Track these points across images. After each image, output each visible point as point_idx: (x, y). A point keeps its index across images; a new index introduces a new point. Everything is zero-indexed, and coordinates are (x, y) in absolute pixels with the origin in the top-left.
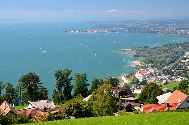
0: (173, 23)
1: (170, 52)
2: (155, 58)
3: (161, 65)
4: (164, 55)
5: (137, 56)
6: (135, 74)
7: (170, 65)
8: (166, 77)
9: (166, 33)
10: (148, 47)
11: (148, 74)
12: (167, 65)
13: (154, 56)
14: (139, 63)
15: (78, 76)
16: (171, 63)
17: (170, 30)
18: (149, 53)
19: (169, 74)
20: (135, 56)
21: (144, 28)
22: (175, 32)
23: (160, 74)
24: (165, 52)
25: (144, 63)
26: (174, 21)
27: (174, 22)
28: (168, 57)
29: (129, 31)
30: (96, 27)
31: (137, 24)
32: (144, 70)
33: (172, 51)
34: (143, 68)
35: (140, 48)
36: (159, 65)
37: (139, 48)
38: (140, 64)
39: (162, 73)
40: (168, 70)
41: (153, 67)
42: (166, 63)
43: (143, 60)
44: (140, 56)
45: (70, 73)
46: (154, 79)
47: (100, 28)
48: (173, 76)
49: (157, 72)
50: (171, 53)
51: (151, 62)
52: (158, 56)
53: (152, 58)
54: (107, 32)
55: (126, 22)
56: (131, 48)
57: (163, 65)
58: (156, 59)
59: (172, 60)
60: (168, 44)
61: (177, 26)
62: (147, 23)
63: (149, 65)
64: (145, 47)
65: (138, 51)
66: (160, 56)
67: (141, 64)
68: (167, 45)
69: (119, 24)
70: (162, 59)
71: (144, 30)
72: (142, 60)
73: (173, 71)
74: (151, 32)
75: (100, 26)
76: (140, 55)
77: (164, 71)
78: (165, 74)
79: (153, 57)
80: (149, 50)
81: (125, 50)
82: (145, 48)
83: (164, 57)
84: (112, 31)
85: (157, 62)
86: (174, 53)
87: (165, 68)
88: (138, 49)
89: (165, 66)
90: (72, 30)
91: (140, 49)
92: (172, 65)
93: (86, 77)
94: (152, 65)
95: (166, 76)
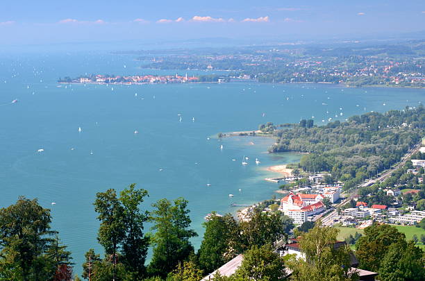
0: (380, 52)
1: (378, 136)
2: (335, 155)
3: (354, 174)
4: (360, 145)
5: (282, 150)
6: (279, 203)
7: (379, 176)
8: (371, 211)
9: (360, 82)
10: (311, 124)
11: (319, 203)
12: (372, 175)
13: (332, 151)
14: (290, 171)
15: (164, 207)
16: (381, 168)
17: (373, 73)
18: (316, 142)
19: (379, 201)
20: (276, 151)
21: (297, 67)
22: (388, 80)
23: (352, 201)
24: (364, 136)
25: (302, 172)
26: (384, 46)
27: (384, 51)
28: (373, 151)
29: (252, 77)
30: (155, 65)
31: (276, 55)
32: (304, 192)
33: (382, 135)
34: (301, 184)
35: (289, 125)
36: (347, 176)
37: (285, 126)
38: (293, 173)
39: (359, 200)
40: (376, 191)
41: (330, 182)
42: (369, 168)
43: (300, 162)
44: (290, 151)
45: (140, 199)
46: (337, 218)
47: (167, 68)
48: (391, 206)
49: (343, 196)
50: (382, 140)
51: (324, 167)
52: (343, 150)
53: (326, 156)
54: (187, 82)
55: (243, 52)
56: (263, 126)
57: (359, 175)
58: (339, 159)
59: (386, 160)
60: (371, 114)
61: (391, 63)
62: (305, 54)
63: (319, 175)
64: (304, 123)
65: (284, 135)
66: (350, 149)
67: (296, 173)
68: (366, 119)
69: (220, 58)
70: (358, 158)
71: (296, 75)
72: (297, 163)
73: (390, 191)
74: (318, 79)
75: (167, 63)
76: (291, 146)
77: (364, 193)
78: (367, 202)
79: (328, 152)
80: (315, 132)
81: (246, 134)
82: (304, 126)
83: (362, 151)
84: (203, 79)
85: (340, 166)
86: (390, 140)
87: (366, 185)
88: (284, 129)
89: (365, 178)
90: (85, 77)
91: (289, 129)
92: (387, 175)
93: (185, 210)
94: (326, 176)
95: (370, 206)
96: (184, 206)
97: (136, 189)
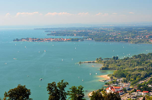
0: (144, 30)
2: (127, 71)
3: (135, 79)
4: (137, 67)
5: (105, 69)
6: (105, 90)
7: (145, 79)
8: (143, 93)
9: (136, 41)
10: (117, 58)
11: (121, 90)
12: (142, 79)
13: (126, 69)
14: (109, 77)
15: (74, 90)
16: (146, 76)
17: (142, 38)
18: (119, 66)
19: (145, 90)
20: (103, 69)
21: (111, 35)
22: (148, 41)
23: (135, 89)
24: (139, 63)
25: (114, 78)
26: (145, 27)
27: (146, 29)
28: (142, 69)
29: (93, 39)
30: (53, 34)
31: (102, 30)
32: (115, 86)
33: (146, 63)
34: (114, 83)
35: (108, 59)
36: (132, 79)
37: (106, 59)
38: (110, 78)
39: (137, 89)
40: (144, 85)
41: (126, 81)
42: (141, 76)
43: (113, 74)
44: (109, 69)
45: (65, 86)
46: (129, 97)
47: (58, 35)
48: (151, 92)
49: (131, 87)
50: (146, 65)
51: (123, 76)
52: (131, 69)
53: (124, 71)
54: (66, 41)
55: (89, 29)
56: (98, 59)
57: (137, 79)
58: (129, 72)
59: (148, 73)
60: (141, 54)
61: (149, 34)
62: (114, 30)
63: (121, 79)
64: (114, 58)
65: (106, 63)
66: (133, 68)
67: (112, 78)
68: (139, 56)
69: (79, 31)
70: (137, 72)
71: (110, 38)
72: (112, 74)
73: (150, 86)
74: (119, 40)
75: (58, 33)
76: (109, 67)
77: (140, 86)
78: (141, 90)
79: (124, 70)
80: (119, 62)
81: (91, 62)
82: (114, 59)
83: (138, 69)
84: (73, 40)
85: (130, 75)
86: (150, 65)
87: (140, 83)
88: (106, 60)
89: (139, 80)
90: (24, 39)
91: (108, 60)
92: (149, 79)
93: (82, 91)
94: (124, 80)
95: (142, 92)
96: (82, 89)
97: (63, 82)
